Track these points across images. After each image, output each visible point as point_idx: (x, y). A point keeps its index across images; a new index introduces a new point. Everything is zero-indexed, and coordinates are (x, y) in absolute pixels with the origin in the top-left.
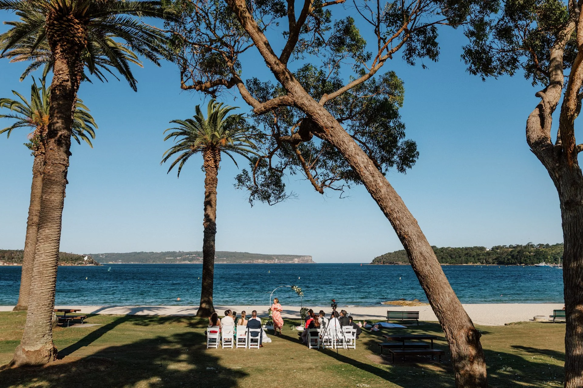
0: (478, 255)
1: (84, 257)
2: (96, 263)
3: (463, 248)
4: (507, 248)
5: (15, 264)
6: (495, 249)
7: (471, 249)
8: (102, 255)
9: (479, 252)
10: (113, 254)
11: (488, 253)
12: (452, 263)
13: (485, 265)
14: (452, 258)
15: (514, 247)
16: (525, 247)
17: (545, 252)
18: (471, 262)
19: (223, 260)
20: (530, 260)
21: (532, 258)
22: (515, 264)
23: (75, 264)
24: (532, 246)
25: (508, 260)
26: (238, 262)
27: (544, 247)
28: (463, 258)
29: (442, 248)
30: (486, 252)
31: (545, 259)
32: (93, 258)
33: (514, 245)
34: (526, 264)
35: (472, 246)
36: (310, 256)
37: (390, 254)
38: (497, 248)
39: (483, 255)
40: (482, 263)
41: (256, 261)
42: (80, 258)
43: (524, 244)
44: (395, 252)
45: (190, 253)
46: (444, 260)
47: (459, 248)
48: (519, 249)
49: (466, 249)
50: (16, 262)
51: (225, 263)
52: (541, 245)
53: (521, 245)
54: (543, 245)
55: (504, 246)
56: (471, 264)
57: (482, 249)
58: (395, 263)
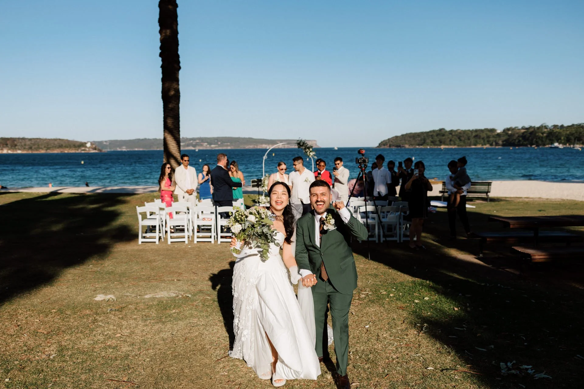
0: (488, 137)
1: (86, 143)
2: (99, 150)
3: (473, 130)
4: (519, 129)
5: (19, 152)
6: (506, 131)
7: (482, 131)
8: (106, 142)
9: (489, 134)
10: (116, 141)
11: (499, 135)
12: (461, 145)
13: (493, 147)
14: (461, 140)
15: (527, 129)
16: (538, 128)
17: (559, 133)
18: (479, 144)
19: (227, 146)
20: (542, 141)
21: (544, 140)
22: (526, 145)
23: (78, 150)
24: (546, 127)
25: (519, 141)
26: (242, 147)
27: (558, 128)
28: (472, 140)
29: (452, 131)
30: (496, 133)
31: (559, 140)
32: (96, 145)
33: (527, 126)
34: (537, 146)
35: (482, 128)
36: (315, 141)
37: (397, 137)
38: (508, 129)
39: (493, 137)
40: (491, 145)
41: (261, 145)
42: (83, 145)
43: (537, 125)
44: (403, 135)
45: (193, 139)
46: (452, 143)
47: (469, 130)
48: (532, 130)
49: (476, 131)
50: (19, 149)
51: (229, 148)
52: (555, 126)
53: (534, 127)
54: (557, 126)
55: (516, 127)
56: (479, 146)
57: (493, 130)
58: (402, 146)
